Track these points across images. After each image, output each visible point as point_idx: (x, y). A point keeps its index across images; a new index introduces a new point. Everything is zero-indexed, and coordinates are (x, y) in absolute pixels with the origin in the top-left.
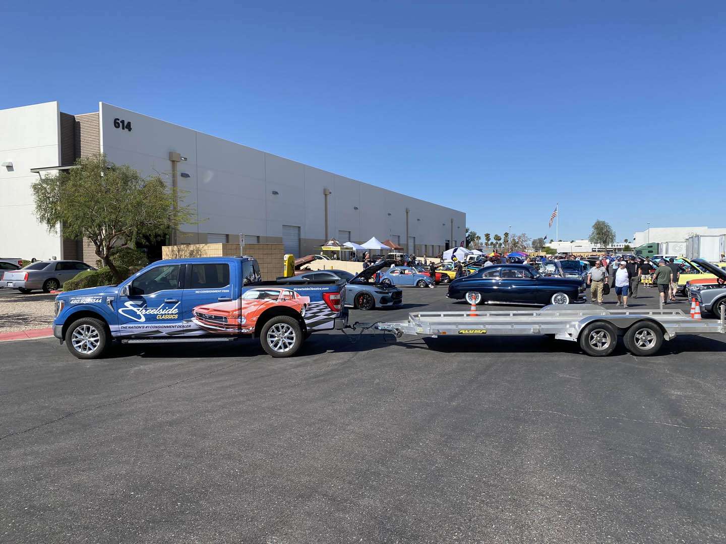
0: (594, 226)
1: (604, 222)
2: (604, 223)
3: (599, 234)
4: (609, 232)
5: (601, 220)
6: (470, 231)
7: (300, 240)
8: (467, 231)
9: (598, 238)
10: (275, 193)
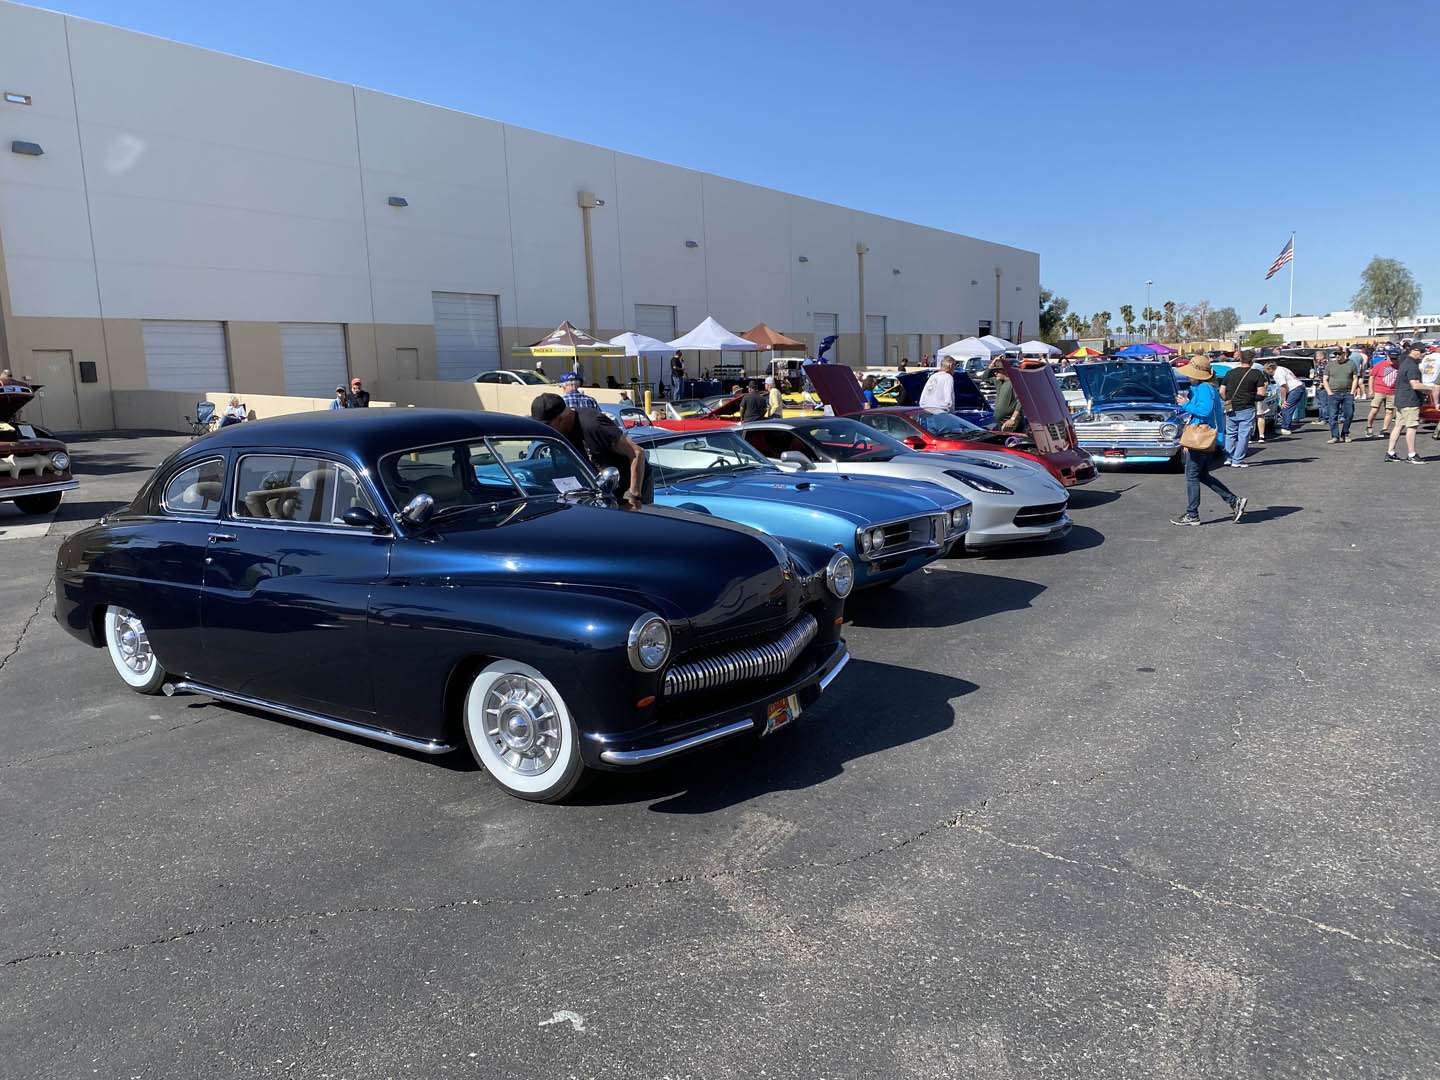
0: (1364, 273)
1: (1392, 261)
2: (1391, 264)
3: (1377, 291)
4: (1404, 285)
5: (1385, 255)
6: (1053, 298)
7: (499, 331)
8: (1044, 298)
9: (1375, 301)
10: (398, 202)
